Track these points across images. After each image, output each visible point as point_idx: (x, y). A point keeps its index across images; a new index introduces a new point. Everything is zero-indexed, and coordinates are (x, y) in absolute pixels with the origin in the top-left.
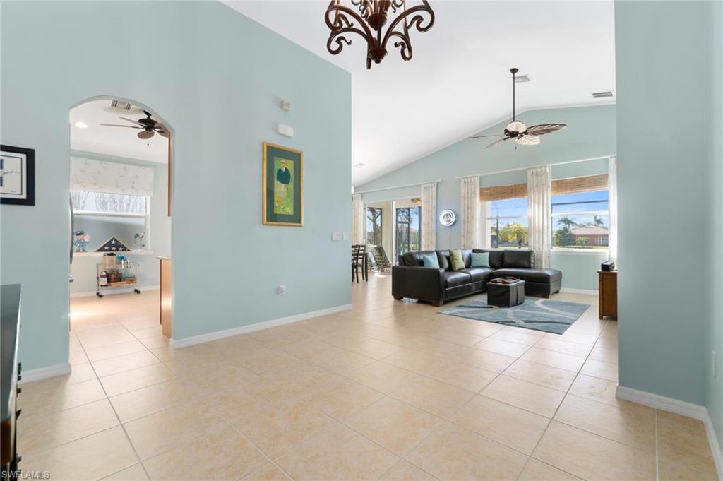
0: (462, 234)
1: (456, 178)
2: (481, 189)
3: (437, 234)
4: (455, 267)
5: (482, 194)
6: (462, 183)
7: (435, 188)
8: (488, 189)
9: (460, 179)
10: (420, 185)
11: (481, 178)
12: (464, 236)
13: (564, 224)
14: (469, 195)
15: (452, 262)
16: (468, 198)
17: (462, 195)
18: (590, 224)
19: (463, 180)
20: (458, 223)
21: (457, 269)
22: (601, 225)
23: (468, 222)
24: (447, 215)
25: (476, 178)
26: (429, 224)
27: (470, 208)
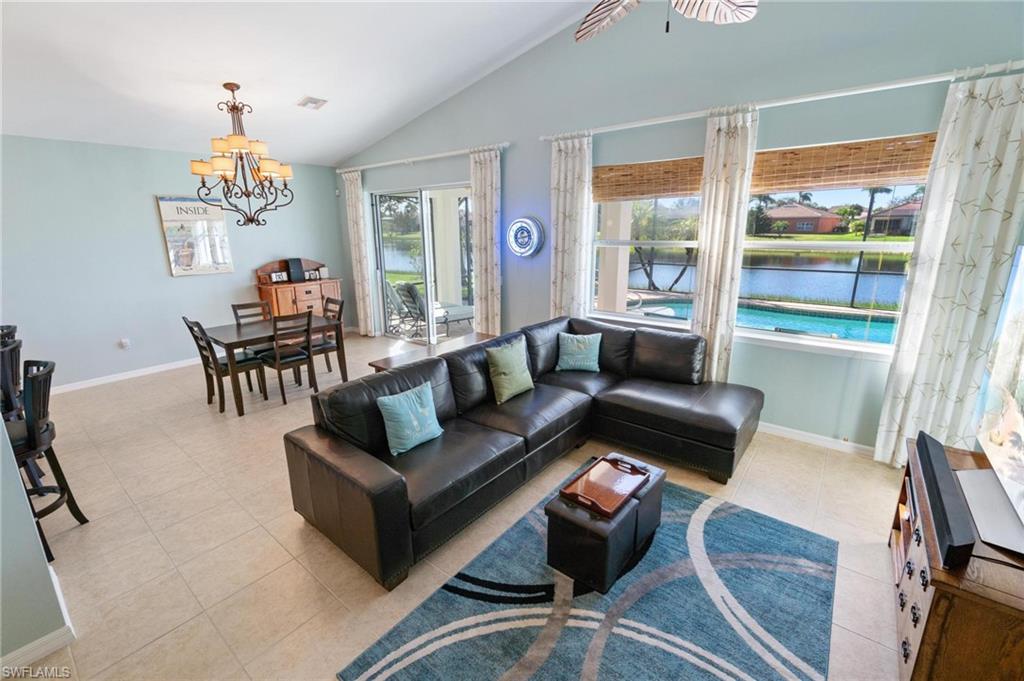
0: (552, 279)
1: (542, 138)
2: (596, 169)
3: (503, 273)
4: (501, 395)
5: (597, 183)
6: (554, 154)
7: (497, 164)
8: (611, 169)
9: (551, 141)
10: (466, 156)
11: (597, 141)
12: (555, 283)
13: (758, 202)
14: (569, 185)
15: (493, 379)
16: (565, 191)
17: (554, 184)
18: (792, 201)
19: (555, 144)
20: (544, 251)
21: (505, 398)
22: (806, 202)
23: (564, 251)
24: (522, 229)
25: (585, 140)
26: (486, 249)
27: (570, 217)
